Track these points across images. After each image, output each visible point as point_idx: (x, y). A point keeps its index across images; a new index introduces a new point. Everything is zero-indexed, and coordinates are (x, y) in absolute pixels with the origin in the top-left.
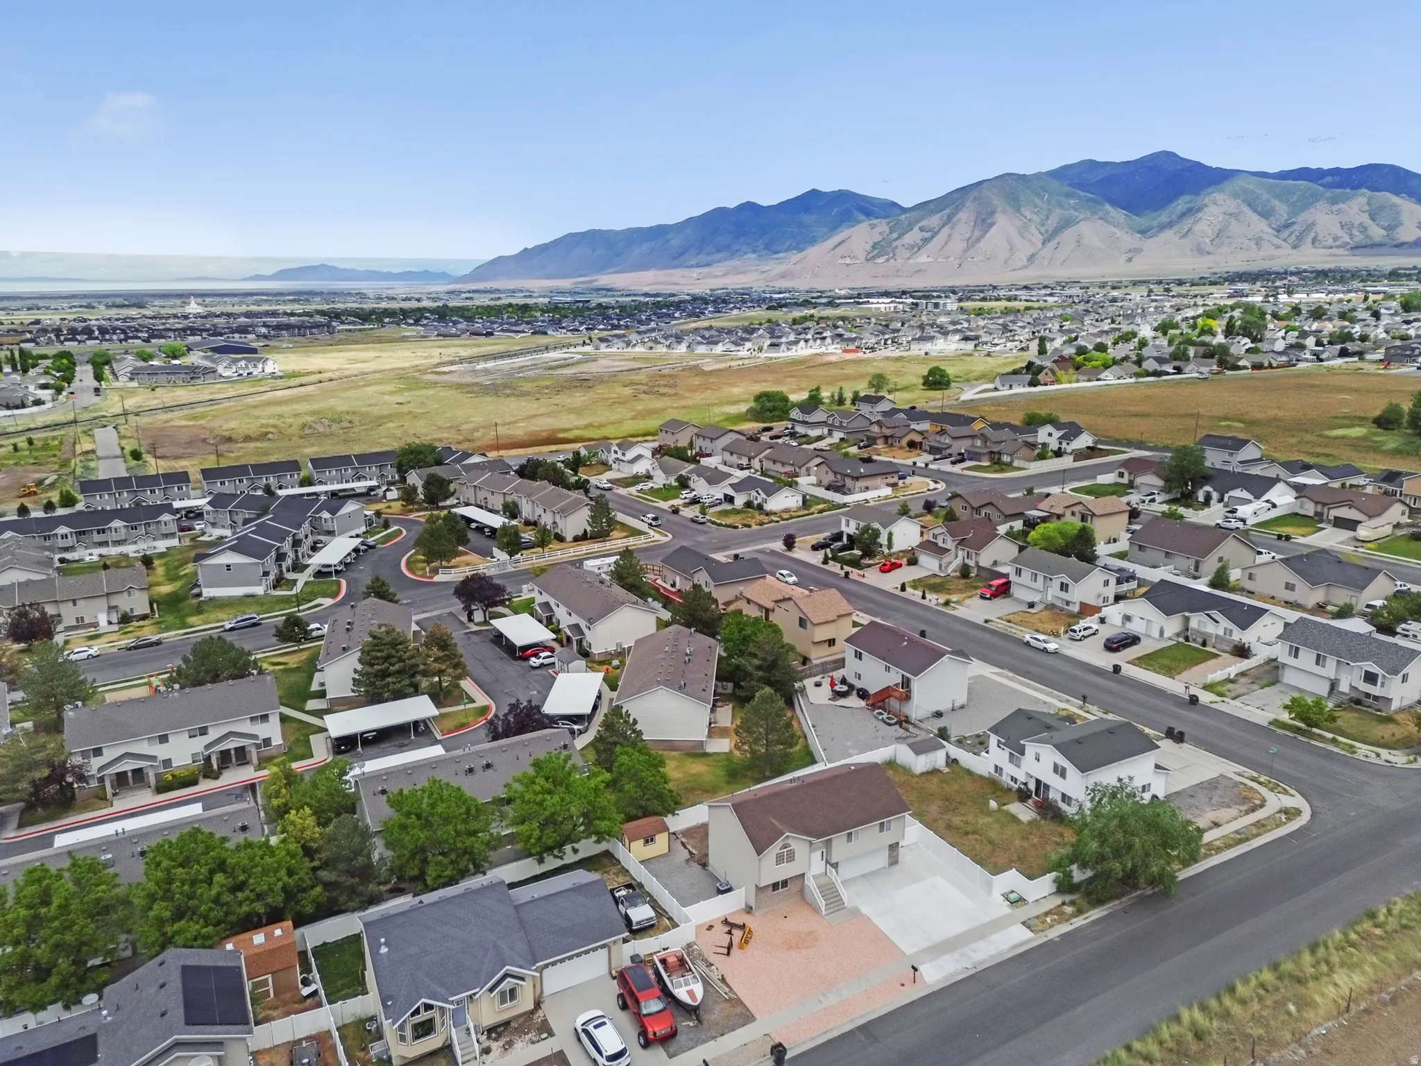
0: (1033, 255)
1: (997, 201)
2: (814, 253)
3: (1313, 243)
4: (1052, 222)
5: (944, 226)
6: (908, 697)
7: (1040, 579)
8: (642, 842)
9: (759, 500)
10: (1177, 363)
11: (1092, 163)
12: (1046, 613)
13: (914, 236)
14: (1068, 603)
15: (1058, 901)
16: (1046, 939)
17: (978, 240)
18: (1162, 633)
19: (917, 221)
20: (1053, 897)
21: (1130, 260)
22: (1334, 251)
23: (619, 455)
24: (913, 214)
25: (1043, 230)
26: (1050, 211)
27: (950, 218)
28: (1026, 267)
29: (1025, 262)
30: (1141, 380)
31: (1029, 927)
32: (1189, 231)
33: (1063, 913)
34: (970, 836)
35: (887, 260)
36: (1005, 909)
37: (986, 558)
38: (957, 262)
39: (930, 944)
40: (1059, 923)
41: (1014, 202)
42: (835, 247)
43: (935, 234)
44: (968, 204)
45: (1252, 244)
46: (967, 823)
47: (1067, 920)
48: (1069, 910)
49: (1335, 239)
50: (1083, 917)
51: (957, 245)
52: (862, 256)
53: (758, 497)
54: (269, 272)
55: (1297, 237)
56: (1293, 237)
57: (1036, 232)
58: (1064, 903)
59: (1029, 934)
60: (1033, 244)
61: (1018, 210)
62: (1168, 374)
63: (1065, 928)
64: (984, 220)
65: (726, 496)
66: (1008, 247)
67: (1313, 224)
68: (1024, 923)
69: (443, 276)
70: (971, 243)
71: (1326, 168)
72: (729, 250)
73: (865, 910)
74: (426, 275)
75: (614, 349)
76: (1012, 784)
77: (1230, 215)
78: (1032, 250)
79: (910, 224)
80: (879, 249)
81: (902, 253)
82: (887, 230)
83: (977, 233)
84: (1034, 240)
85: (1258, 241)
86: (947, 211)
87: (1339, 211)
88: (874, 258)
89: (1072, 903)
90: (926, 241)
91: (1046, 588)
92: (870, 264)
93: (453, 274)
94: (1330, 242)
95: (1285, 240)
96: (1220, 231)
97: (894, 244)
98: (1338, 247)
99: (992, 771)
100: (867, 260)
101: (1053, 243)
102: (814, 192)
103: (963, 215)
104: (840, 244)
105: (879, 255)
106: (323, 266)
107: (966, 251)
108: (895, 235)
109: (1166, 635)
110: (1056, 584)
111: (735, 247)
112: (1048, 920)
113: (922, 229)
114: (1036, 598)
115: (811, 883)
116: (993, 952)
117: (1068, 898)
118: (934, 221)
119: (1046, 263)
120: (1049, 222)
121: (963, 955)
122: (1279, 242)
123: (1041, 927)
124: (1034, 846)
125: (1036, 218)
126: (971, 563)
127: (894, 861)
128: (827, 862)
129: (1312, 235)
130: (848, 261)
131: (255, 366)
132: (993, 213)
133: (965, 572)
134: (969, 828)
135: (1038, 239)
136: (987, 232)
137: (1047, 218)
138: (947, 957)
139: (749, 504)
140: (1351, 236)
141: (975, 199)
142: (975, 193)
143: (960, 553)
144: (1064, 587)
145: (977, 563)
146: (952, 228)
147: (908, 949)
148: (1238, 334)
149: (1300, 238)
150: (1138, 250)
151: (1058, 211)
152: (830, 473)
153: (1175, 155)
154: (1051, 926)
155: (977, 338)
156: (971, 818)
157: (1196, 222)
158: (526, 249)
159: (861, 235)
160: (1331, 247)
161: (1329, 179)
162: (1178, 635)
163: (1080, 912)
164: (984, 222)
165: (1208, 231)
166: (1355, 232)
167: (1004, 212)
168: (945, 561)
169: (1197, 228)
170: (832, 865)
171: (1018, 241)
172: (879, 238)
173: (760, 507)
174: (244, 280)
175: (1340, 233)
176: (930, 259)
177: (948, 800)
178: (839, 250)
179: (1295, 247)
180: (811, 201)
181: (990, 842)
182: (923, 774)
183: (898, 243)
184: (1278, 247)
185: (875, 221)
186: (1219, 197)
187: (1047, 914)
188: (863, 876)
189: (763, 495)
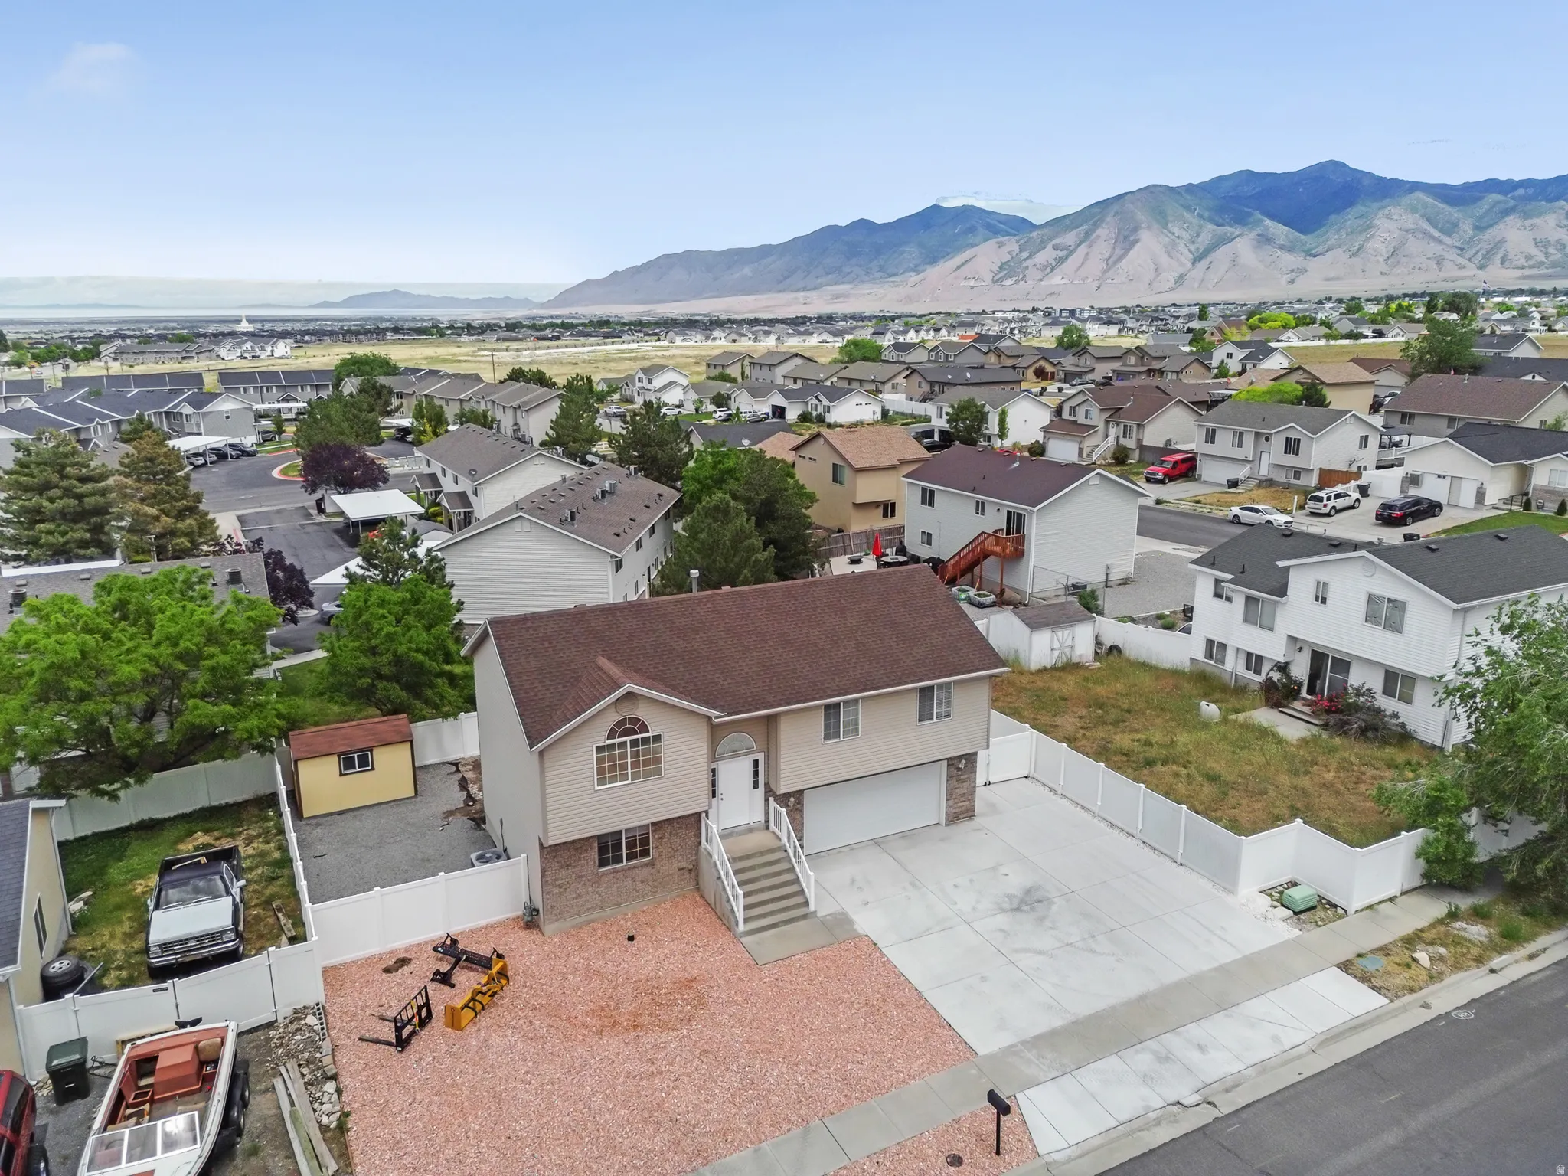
0: (1181, 277)
1: (1140, 216)
2: (934, 273)
3: (1502, 263)
4: (1205, 239)
5: (1081, 243)
6: (1019, 554)
7: (1249, 440)
8: (332, 764)
9: (820, 410)
10: (1377, 327)
11: (1250, 174)
12: (1261, 492)
13: (1046, 255)
14: (1297, 473)
15: (1434, 908)
16: (1423, 1016)
17: (1120, 259)
18: (1480, 496)
19: (1050, 239)
20: (1414, 900)
21: (1292, 281)
22: (1527, 272)
23: (645, 384)
24: (1046, 231)
25: (1193, 248)
26: (1201, 227)
27: (1087, 234)
28: (1172, 289)
29: (1171, 284)
30: (1332, 342)
31: (1365, 978)
32: (1359, 249)
33: (1458, 941)
34: (1159, 768)
35: (1017, 282)
36: (1281, 929)
37: (1155, 434)
38: (1096, 283)
39: (1058, 1023)
40: (1457, 967)
41: (1161, 218)
42: (959, 267)
43: (1071, 253)
44: (1108, 219)
45: (1433, 264)
46: (1148, 743)
47: (1479, 961)
48: (1477, 932)
49: (1528, 258)
50: (1521, 952)
51: (1096, 265)
52: (988, 277)
53: (816, 405)
54: (338, 300)
55: (1484, 257)
56: (1480, 256)
57: (1186, 251)
58: (1453, 915)
59: (1370, 1001)
60: (1182, 264)
61: (1165, 226)
62: (1366, 337)
63: (1475, 984)
64: (1126, 238)
65: (775, 408)
66: (1153, 267)
67: (1502, 241)
68: (1345, 966)
69: (526, 302)
70: (1112, 263)
71: (1517, 179)
72: (839, 274)
73: (866, 923)
74: (507, 301)
75: (692, 343)
76: (1251, 675)
77: (1407, 231)
78: (1181, 270)
79: (1042, 242)
80: (1008, 270)
81: (1033, 274)
82: (1016, 248)
83: (1118, 252)
84: (1182, 259)
85: (1439, 261)
86: (1085, 227)
87: (1533, 227)
88: (1001, 279)
89: (1479, 914)
90: (1060, 261)
91: (1258, 454)
92: (997, 287)
93: (537, 300)
94: (1522, 261)
95: (1469, 260)
96: (1396, 249)
97: (1024, 264)
98: (1531, 267)
99: (1200, 655)
100: (994, 282)
101: (1204, 263)
102: (936, 209)
103: (1102, 232)
104: (963, 264)
105: (1007, 277)
106: (396, 292)
107: (1105, 272)
108: (1025, 254)
109: (1490, 500)
110: (1278, 444)
111: (847, 269)
112: (1422, 957)
113: (1055, 248)
114: (1241, 472)
115: (716, 848)
116: (1265, 1051)
117: (1465, 902)
118: (1070, 238)
119: (1196, 285)
120: (1200, 239)
121: (1165, 1058)
122: (1462, 261)
123: (1401, 979)
124: (1326, 786)
125: (1185, 235)
126: (1130, 443)
127: (961, 810)
128: (769, 791)
129: (1501, 253)
130: (972, 283)
131: (263, 349)
132: (1136, 229)
133: (1120, 457)
134: (1153, 753)
135: (1186, 257)
136: (1130, 249)
137: (1198, 235)
138: (1112, 1062)
139: (805, 418)
140: (1547, 255)
141: (1116, 213)
142: (1116, 207)
143: (1112, 431)
144: (1292, 446)
145: (1139, 441)
146: (1090, 246)
147: (986, 1041)
148: (1444, 310)
149: (1488, 257)
150: (1302, 271)
151: (1210, 226)
152: (924, 384)
153: (1345, 165)
154: (1433, 978)
155: (1122, 322)
156: (1157, 737)
157: (1368, 239)
158: (616, 272)
159: (987, 255)
160: (1523, 268)
161: (1521, 191)
162: (1510, 501)
163: (1511, 938)
164: (1127, 240)
165: (1382, 248)
166: (1552, 250)
167: (1149, 228)
168: (1088, 443)
169: (1370, 245)
170: (783, 799)
171: (1164, 260)
172: (1008, 257)
173: (821, 419)
174: (311, 307)
175: (1534, 251)
176: (1064, 281)
177: (1101, 706)
178: (965, 271)
179: (1481, 267)
180: (931, 218)
181: (1213, 778)
182: (1043, 671)
183: (1029, 262)
184: (1462, 267)
185: (1001, 239)
186: (1395, 211)
187: (1410, 941)
188: (876, 842)
189: (825, 402)
